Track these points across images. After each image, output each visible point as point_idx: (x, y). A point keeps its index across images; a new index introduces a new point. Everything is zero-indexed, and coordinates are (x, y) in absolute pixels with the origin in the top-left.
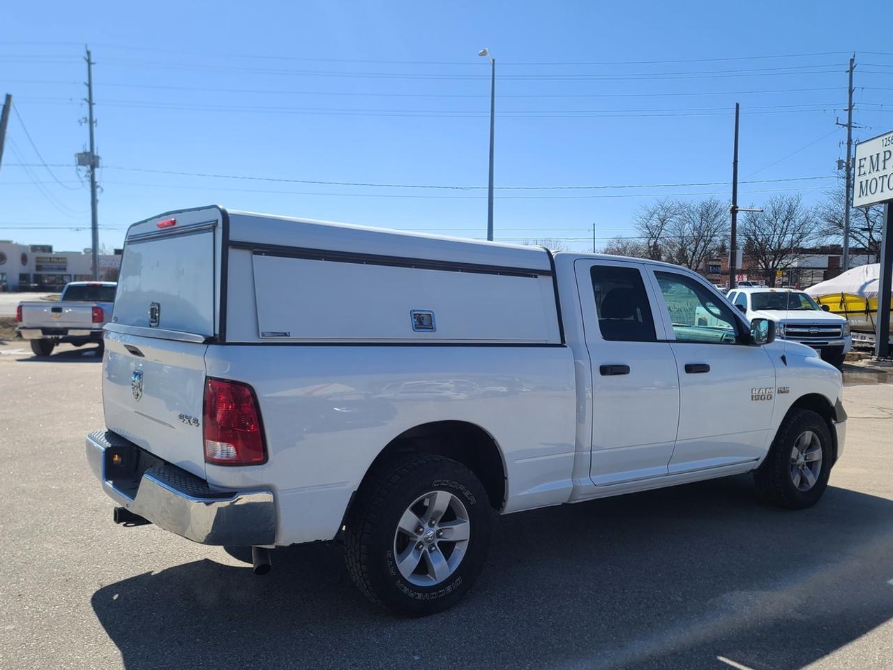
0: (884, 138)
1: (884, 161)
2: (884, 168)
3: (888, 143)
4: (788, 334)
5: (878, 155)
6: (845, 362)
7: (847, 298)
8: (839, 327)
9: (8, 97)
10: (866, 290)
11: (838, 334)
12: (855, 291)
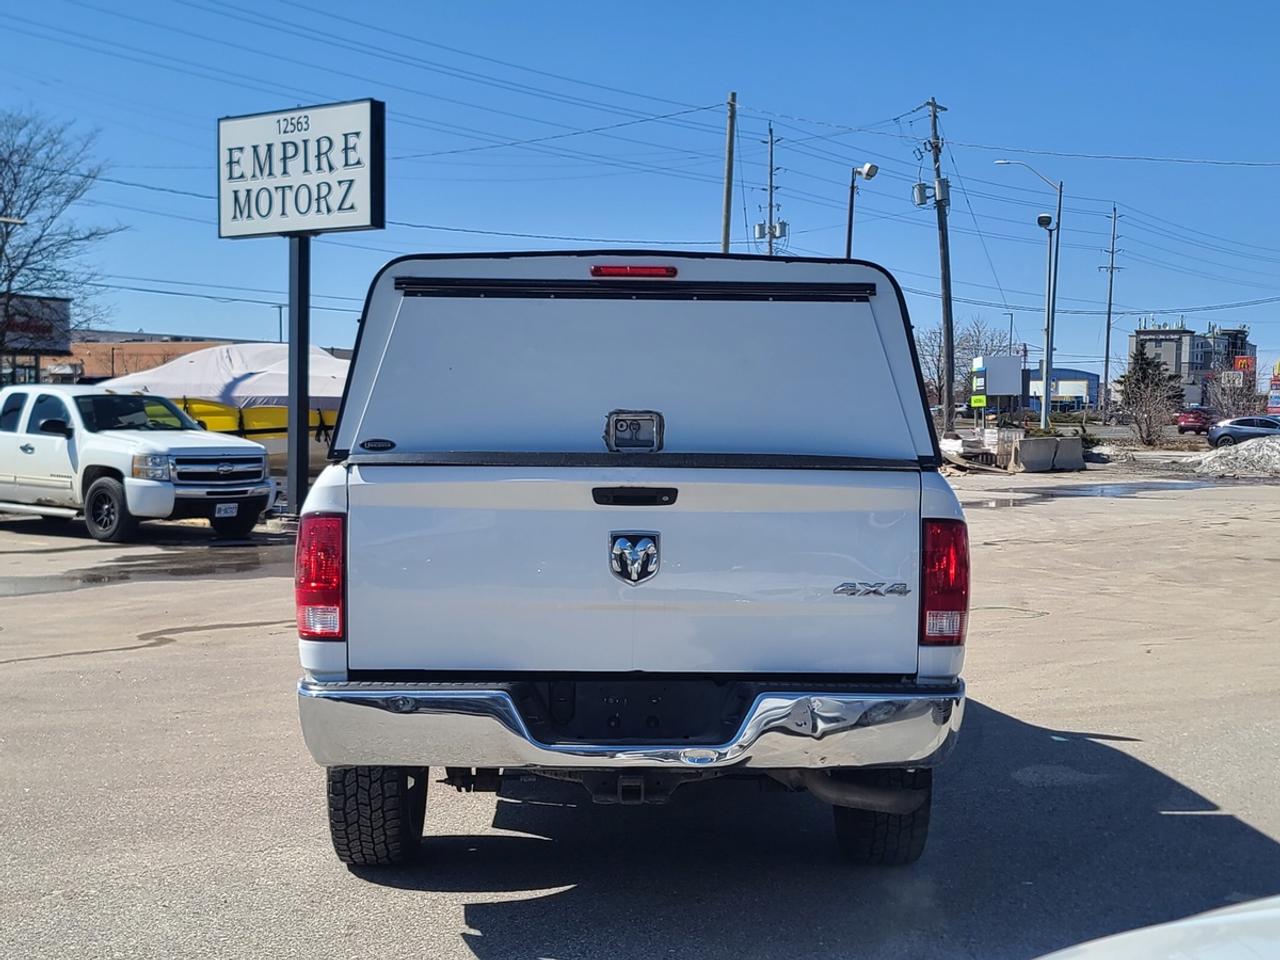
0: (281, 117)
1: (285, 159)
2: (285, 172)
3: (290, 128)
4: (181, 475)
5: (270, 146)
6: (258, 528)
7: (195, 407)
8: (258, 460)
10: (237, 393)
11: (257, 474)
12: (214, 393)
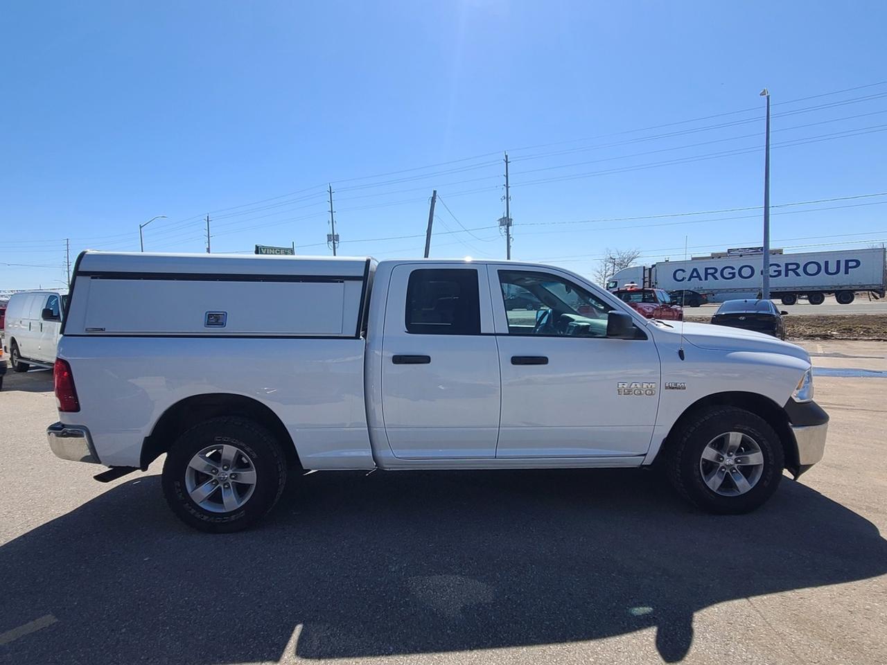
9: (435, 192)
